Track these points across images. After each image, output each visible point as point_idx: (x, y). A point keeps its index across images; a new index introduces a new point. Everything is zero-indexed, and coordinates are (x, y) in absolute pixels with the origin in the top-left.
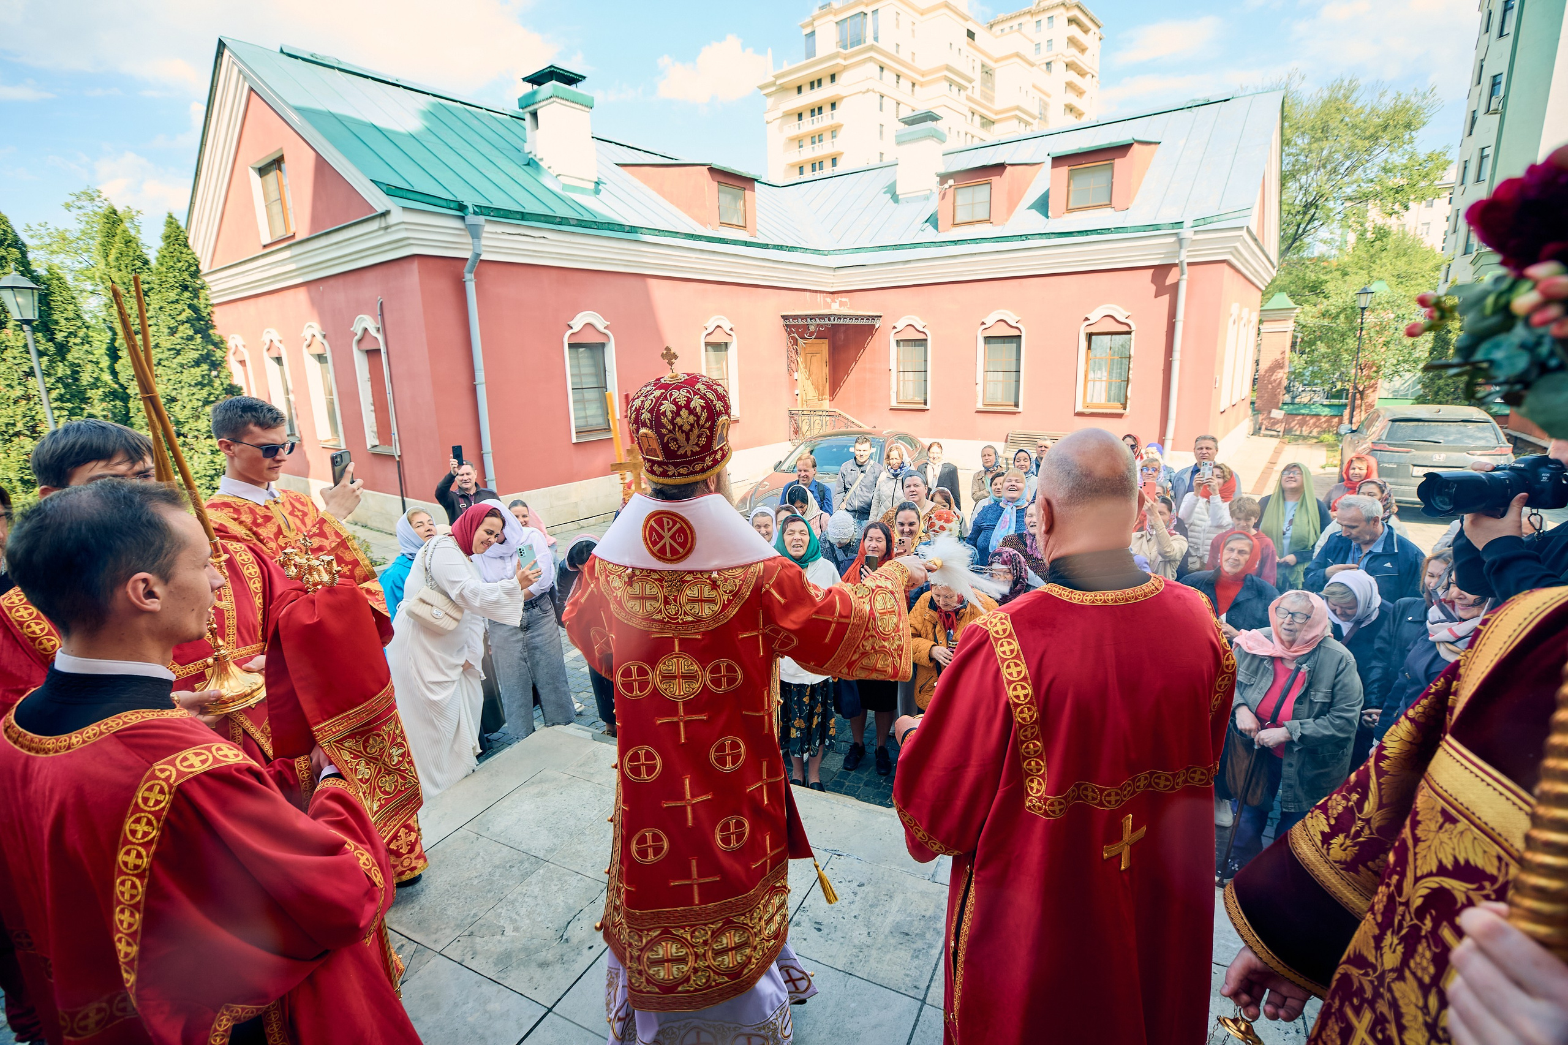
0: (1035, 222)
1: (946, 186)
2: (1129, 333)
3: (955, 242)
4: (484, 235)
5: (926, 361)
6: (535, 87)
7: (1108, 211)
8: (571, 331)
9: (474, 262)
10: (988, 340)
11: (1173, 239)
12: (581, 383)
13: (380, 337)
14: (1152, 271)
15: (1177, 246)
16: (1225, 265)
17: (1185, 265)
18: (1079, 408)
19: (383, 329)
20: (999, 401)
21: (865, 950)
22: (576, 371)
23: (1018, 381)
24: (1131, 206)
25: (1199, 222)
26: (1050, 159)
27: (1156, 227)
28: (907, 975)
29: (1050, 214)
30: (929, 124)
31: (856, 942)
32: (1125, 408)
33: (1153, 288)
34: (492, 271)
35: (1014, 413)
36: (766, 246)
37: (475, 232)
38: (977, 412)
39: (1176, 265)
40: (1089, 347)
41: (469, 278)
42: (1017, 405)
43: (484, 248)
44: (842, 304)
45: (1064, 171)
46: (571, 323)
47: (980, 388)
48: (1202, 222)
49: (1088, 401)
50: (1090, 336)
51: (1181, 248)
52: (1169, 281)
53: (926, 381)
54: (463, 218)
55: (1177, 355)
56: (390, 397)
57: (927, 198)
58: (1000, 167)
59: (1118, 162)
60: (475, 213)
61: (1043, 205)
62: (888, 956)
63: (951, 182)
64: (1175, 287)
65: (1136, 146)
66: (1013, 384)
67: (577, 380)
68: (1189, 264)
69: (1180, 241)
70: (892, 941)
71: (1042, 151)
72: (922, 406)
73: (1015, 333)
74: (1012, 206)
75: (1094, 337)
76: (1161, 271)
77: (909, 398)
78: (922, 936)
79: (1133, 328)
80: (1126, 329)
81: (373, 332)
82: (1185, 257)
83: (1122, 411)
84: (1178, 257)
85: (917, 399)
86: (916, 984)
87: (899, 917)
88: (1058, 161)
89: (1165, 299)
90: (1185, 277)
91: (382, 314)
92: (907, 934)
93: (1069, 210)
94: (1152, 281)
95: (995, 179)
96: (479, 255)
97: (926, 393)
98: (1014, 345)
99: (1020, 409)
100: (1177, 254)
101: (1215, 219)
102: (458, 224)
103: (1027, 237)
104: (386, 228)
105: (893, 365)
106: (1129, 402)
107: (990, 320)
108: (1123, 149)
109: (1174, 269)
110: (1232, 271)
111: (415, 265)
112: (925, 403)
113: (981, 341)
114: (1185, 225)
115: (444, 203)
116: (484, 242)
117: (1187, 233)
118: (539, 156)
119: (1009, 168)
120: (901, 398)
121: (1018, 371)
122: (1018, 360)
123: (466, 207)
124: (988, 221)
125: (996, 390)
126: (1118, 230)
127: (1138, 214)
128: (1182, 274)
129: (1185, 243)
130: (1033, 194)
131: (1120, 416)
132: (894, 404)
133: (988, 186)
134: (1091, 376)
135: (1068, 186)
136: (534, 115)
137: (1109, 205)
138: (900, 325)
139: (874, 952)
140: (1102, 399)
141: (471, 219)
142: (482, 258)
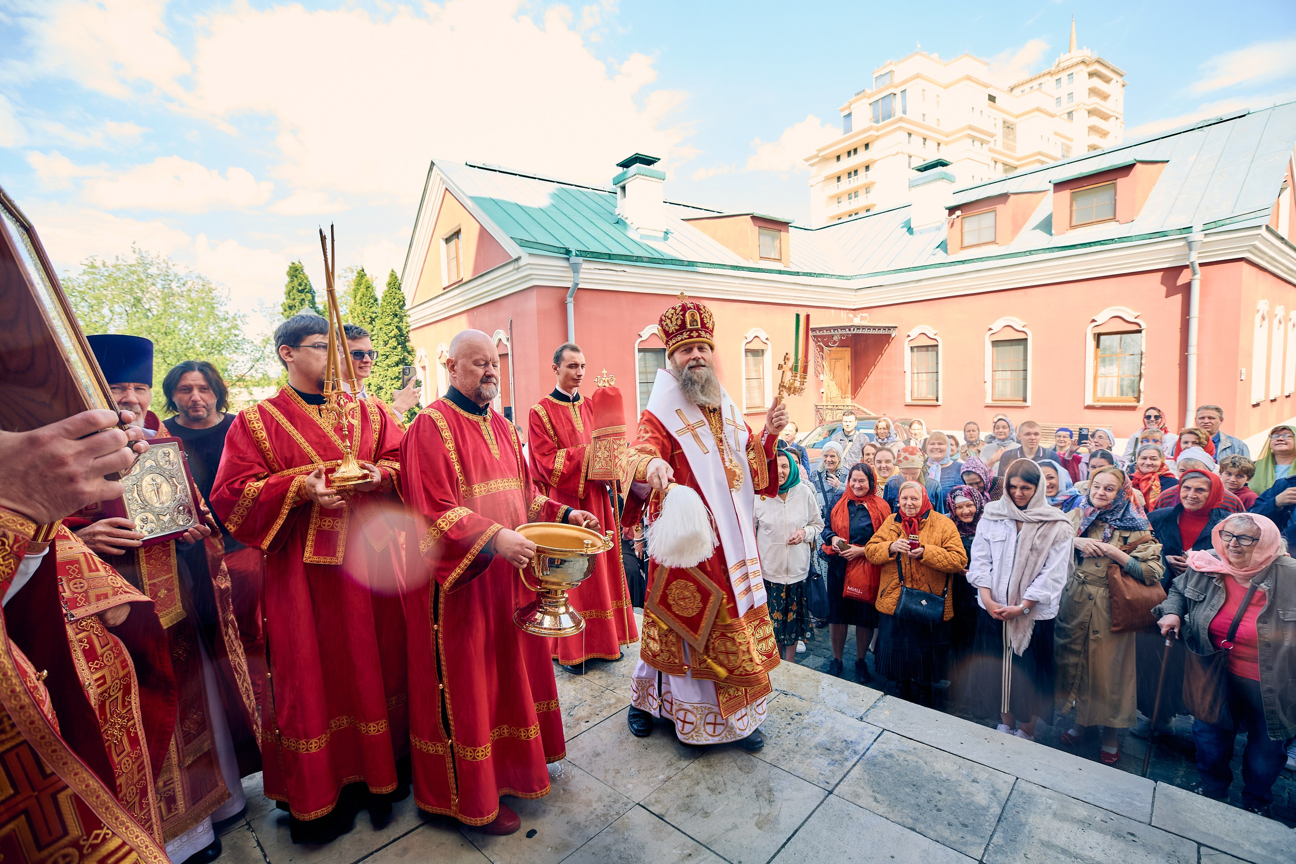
0: (1042, 240)
1: (954, 216)
2: (1139, 331)
3: (963, 262)
4: (582, 270)
5: (937, 363)
6: (625, 169)
7: (1113, 224)
8: (641, 339)
9: (574, 289)
10: (995, 343)
11: (1182, 243)
12: (647, 379)
13: (509, 345)
14: (1161, 274)
15: (1187, 249)
16: (1243, 263)
17: (1197, 266)
18: (1089, 401)
19: (511, 339)
20: (1008, 397)
21: (792, 755)
22: (643, 370)
23: (1025, 379)
24: (1137, 219)
25: (1209, 228)
26: (1051, 186)
27: (1163, 234)
28: (822, 774)
29: (1053, 232)
30: (940, 169)
31: (785, 747)
32: (1138, 401)
33: (1163, 289)
34: (586, 296)
35: (1023, 407)
36: (797, 274)
37: (575, 268)
38: (986, 407)
39: (1187, 267)
40: (1098, 346)
41: (570, 301)
42: (1025, 400)
43: (581, 280)
44: (862, 318)
45: (1066, 194)
46: (641, 333)
47: (988, 386)
48: (1213, 225)
49: (1099, 395)
50: (1098, 336)
51: (1190, 250)
52: (1182, 280)
53: (937, 381)
54: (568, 259)
55: (1193, 350)
56: (511, 386)
57: (938, 229)
58: (1004, 197)
59: (1121, 182)
60: (577, 255)
61: (1047, 226)
62: (809, 761)
63: (958, 213)
64: (1188, 287)
65: (1138, 166)
66: (1021, 381)
67: (643, 376)
68: (1201, 265)
69: (1190, 245)
70: (815, 751)
71: (1044, 181)
72: (934, 403)
73: (1022, 336)
74: (1017, 227)
75: (1102, 337)
76: (1171, 274)
77: (923, 396)
78: (842, 752)
79: (1144, 326)
80: (1136, 328)
81: (504, 341)
82: (1195, 258)
83: (1135, 404)
84: (1188, 259)
85: (930, 397)
86: (827, 780)
87: (825, 738)
88: (1060, 186)
89: (1178, 298)
90: (1198, 276)
91: (511, 329)
92: (829, 750)
93: (1072, 227)
94: (1162, 283)
95: (1000, 208)
96: (577, 284)
97: (937, 391)
98: (1021, 348)
99: (1029, 403)
100: (1188, 256)
101: (1228, 221)
102: (565, 264)
103: (1030, 252)
104: (518, 269)
105: (907, 367)
106: (1142, 395)
107: (997, 326)
108: (1126, 169)
109: (1185, 271)
110: (1254, 270)
111: (534, 293)
112: (937, 400)
113: (988, 346)
114: (1194, 229)
115: (556, 250)
116: (581, 275)
117: (1197, 236)
118: (625, 217)
119: (1012, 197)
120: (916, 396)
121: (1025, 370)
122: (1025, 360)
123: (571, 251)
124: (994, 242)
125: (1006, 387)
126: (1121, 239)
127: (1144, 224)
128: (1194, 273)
129: (1194, 245)
130: (1038, 216)
131: (1133, 408)
132: (908, 400)
133: (993, 214)
134: (1102, 370)
135: (1071, 206)
136: (623, 188)
137: (1114, 219)
138: (914, 334)
139: (798, 756)
140: (1115, 393)
141: (573, 259)
142: (579, 286)
